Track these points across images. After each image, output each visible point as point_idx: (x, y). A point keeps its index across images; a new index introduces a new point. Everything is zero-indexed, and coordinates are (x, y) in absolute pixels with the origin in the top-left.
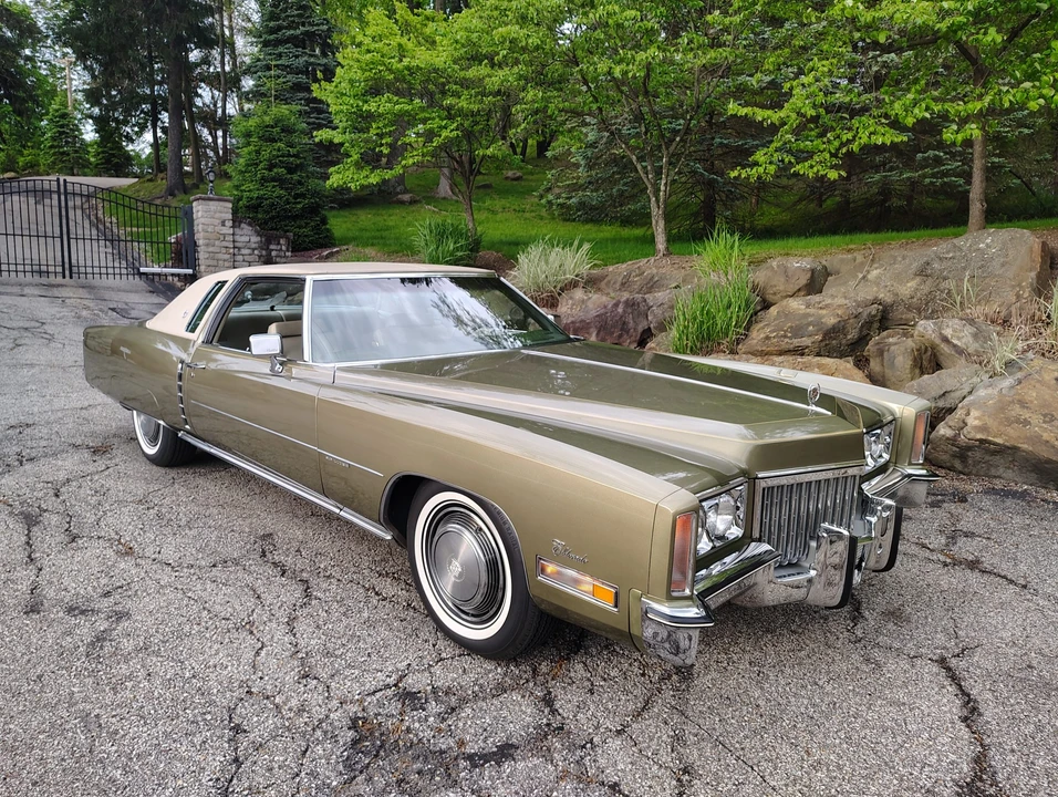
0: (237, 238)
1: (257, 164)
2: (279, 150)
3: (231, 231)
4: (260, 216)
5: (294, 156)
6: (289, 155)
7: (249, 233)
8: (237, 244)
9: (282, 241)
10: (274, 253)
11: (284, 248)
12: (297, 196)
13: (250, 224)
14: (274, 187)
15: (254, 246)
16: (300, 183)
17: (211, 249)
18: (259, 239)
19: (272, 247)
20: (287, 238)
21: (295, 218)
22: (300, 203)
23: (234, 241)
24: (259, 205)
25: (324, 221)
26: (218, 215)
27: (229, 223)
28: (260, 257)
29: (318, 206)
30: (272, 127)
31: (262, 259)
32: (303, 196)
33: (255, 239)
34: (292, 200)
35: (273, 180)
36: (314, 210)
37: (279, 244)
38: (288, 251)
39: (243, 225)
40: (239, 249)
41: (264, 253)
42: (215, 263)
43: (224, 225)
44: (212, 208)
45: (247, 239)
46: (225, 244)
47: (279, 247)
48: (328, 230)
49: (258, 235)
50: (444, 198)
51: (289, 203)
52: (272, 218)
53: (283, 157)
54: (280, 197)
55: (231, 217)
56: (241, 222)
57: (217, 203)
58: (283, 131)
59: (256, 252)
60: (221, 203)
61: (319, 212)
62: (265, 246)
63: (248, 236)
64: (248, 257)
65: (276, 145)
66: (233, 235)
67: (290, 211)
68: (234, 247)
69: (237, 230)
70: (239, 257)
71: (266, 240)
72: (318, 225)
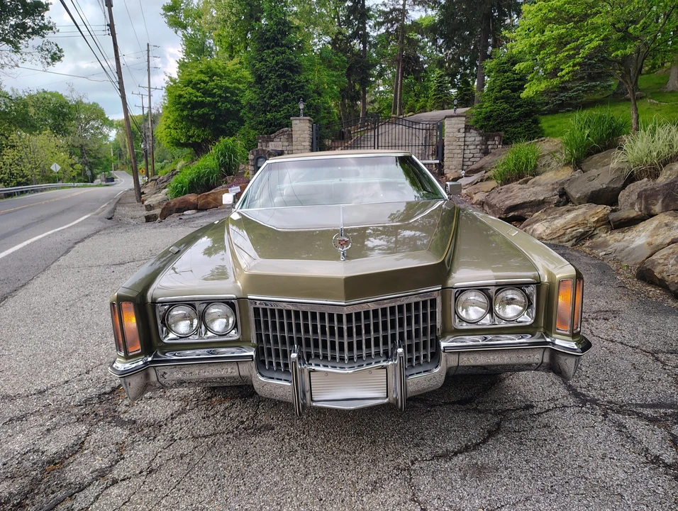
0: (467, 139)
1: (493, 90)
2: (507, 78)
3: (463, 135)
4: (491, 123)
5: (518, 80)
6: (514, 80)
7: (475, 135)
8: (466, 143)
9: (496, 138)
10: (490, 147)
11: (497, 143)
13: (476, 129)
14: (501, 103)
15: (477, 143)
17: (451, 147)
18: (481, 138)
19: (489, 143)
20: (500, 136)
21: (515, 121)
22: (518, 111)
23: (465, 141)
24: (491, 116)
25: (536, 122)
26: (456, 126)
27: (463, 130)
28: (480, 150)
29: (533, 111)
30: (506, 63)
31: (482, 151)
33: (479, 138)
34: (513, 110)
35: (502, 98)
36: (527, 115)
37: (494, 140)
38: (499, 144)
39: (471, 131)
40: (468, 146)
41: (483, 147)
42: (452, 155)
43: (459, 132)
44: (453, 122)
45: (473, 139)
46: (459, 143)
47: (494, 142)
48: (539, 128)
49: (481, 135)
51: (510, 112)
52: (499, 123)
53: (509, 82)
54: (504, 109)
55: (464, 127)
56: (470, 129)
57: (456, 118)
59: (478, 147)
60: (459, 118)
61: (532, 116)
62: (484, 143)
63: (474, 137)
64: (473, 150)
65: (506, 75)
66: (465, 137)
67: (510, 118)
68: (465, 145)
69: (467, 134)
70: (468, 151)
71: (486, 139)
72: (530, 125)
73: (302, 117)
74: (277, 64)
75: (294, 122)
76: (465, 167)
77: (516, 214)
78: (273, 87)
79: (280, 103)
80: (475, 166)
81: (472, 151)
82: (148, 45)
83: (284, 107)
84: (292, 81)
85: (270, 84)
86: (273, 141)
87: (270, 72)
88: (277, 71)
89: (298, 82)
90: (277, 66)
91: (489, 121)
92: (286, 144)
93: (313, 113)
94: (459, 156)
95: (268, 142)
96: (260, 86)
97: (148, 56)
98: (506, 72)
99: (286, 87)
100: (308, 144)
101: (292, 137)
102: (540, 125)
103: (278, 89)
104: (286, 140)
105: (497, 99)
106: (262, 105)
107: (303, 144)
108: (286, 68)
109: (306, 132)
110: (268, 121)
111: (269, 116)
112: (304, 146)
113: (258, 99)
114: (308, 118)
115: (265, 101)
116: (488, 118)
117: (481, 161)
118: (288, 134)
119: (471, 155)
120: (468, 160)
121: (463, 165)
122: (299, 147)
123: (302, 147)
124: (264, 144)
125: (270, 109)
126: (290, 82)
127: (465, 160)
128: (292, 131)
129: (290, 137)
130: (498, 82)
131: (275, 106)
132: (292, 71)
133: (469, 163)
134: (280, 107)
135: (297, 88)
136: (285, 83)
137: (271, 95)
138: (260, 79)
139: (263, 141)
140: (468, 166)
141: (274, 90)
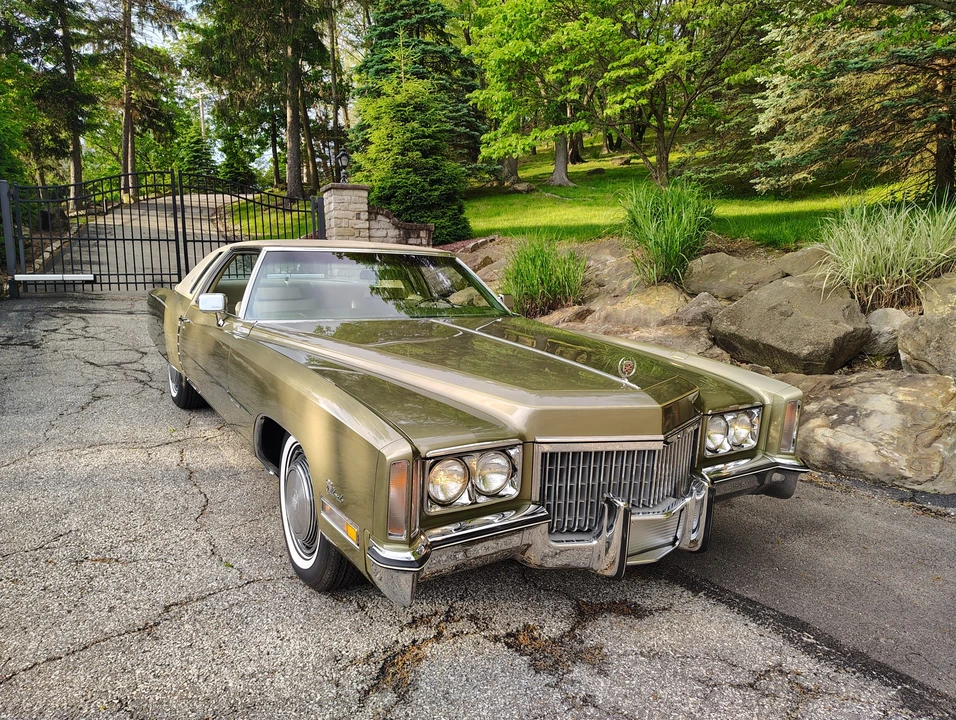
0: (373, 233)
2: (413, 131)
3: (367, 225)
6: (425, 137)
7: (387, 226)
9: (423, 234)
11: (424, 242)
12: (433, 182)
13: (387, 216)
14: (408, 173)
16: (436, 168)
18: (396, 232)
20: (427, 230)
21: (431, 207)
22: (436, 190)
23: (369, 237)
24: (392, 196)
26: (352, 206)
27: (365, 216)
29: (456, 192)
32: (439, 181)
33: (393, 232)
34: (428, 186)
35: (408, 165)
36: (450, 198)
37: (418, 237)
39: (379, 217)
43: (358, 218)
44: (346, 198)
45: (383, 233)
47: (419, 240)
48: (465, 220)
49: (397, 227)
50: (560, 186)
51: (424, 191)
52: (407, 209)
53: (415, 138)
54: (415, 185)
55: (366, 207)
56: (377, 213)
57: (350, 192)
58: (416, 108)
60: (356, 192)
62: (404, 241)
63: (386, 230)
65: (409, 126)
66: (369, 229)
67: (426, 200)
69: (372, 223)
71: (405, 233)
72: (456, 214)
98: (406, 120)
102: (464, 216)
130: (398, 139)
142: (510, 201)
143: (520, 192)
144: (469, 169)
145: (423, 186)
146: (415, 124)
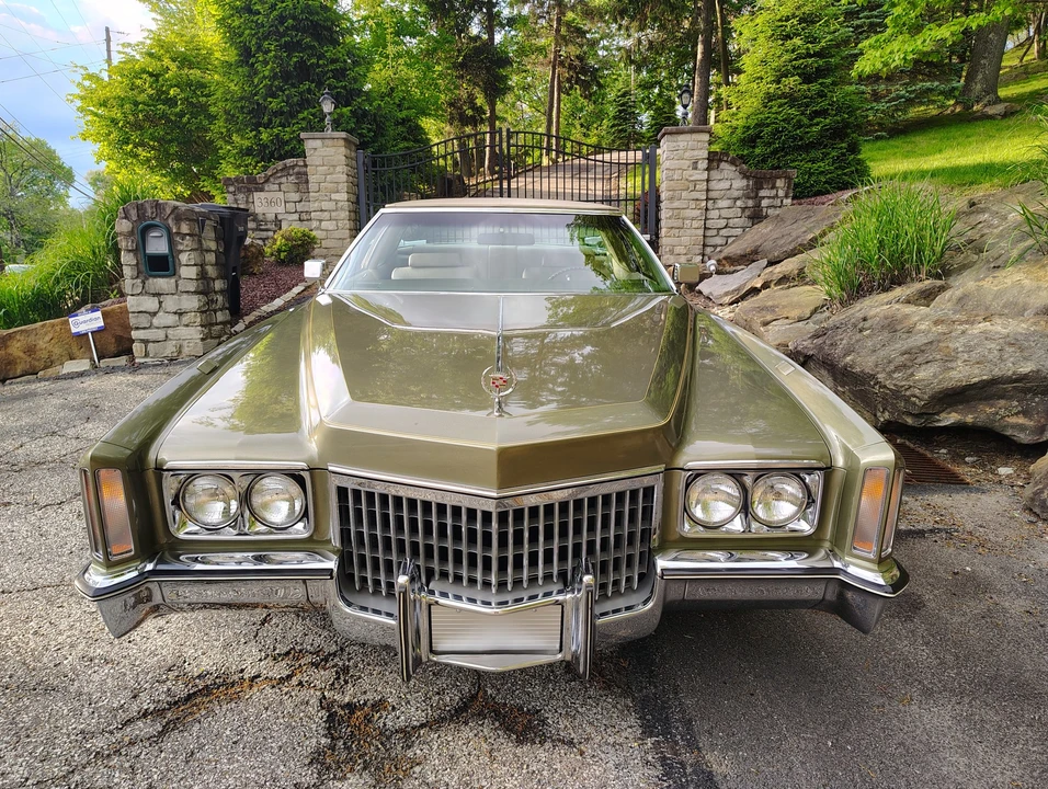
0: (713, 185)
2: (793, 51)
3: (705, 175)
4: (757, 151)
5: (816, 55)
6: (809, 55)
7: (731, 175)
8: (712, 194)
9: (780, 183)
10: (765, 203)
11: (781, 193)
12: (817, 114)
13: (733, 162)
14: (781, 106)
15: (736, 194)
16: (820, 94)
17: (676, 204)
18: (745, 182)
19: (762, 193)
20: (789, 178)
21: (808, 147)
22: (817, 124)
23: (708, 190)
24: (758, 136)
25: (855, 149)
26: (687, 154)
27: (703, 165)
28: (743, 209)
29: (847, 125)
30: (787, 19)
31: (747, 213)
32: (823, 113)
33: (740, 183)
34: (806, 121)
35: (784, 96)
36: (838, 133)
37: (774, 187)
38: (786, 197)
39: (723, 165)
40: (715, 200)
41: (750, 203)
42: (678, 223)
43: (696, 168)
44: (682, 144)
45: (726, 185)
46: (696, 195)
47: (774, 192)
48: (860, 162)
49: (745, 176)
51: (800, 127)
52: (775, 152)
53: (795, 59)
54: (788, 120)
55: (706, 155)
56: (721, 160)
57: (687, 137)
58: (801, 21)
59: (739, 203)
60: (694, 136)
61: (847, 135)
62: (753, 193)
63: (730, 181)
64: (727, 211)
65: (789, 44)
66: (708, 181)
67: (801, 139)
68: (707, 199)
69: (715, 174)
70: (713, 214)
71: (755, 184)
72: (843, 154)
73: (329, 132)
74: (282, 19)
75: (309, 145)
76: (709, 250)
77: (969, 419)
78: (273, 69)
79: (291, 106)
80: (735, 249)
81: (725, 213)
82: (107, 30)
83: (301, 116)
84: (319, 58)
85: (266, 63)
86: (262, 190)
87: (266, 38)
88: (283, 35)
89: (334, 61)
90: (282, 23)
91: (754, 147)
92: (296, 197)
93: (370, 130)
94: (696, 224)
95: (250, 191)
96: (246, 69)
97: (109, 51)
98: (788, 37)
99: (304, 72)
100: (344, 196)
101: (307, 182)
103: (286, 76)
104: (292, 187)
105: (770, 97)
106: (250, 112)
107: (334, 196)
108: (304, 31)
109: (339, 169)
110: (265, 146)
111: (264, 136)
112: (337, 202)
113: (242, 99)
114: (343, 135)
115: (258, 104)
116: (750, 140)
117: (748, 237)
118: (298, 173)
119: (723, 223)
120: (715, 232)
121: (704, 245)
122: (325, 205)
123: (331, 205)
124: (240, 196)
125: (270, 121)
126: (314, 61)
127: (709, 233)
128: (306, 166)
129: (302, 180)
130: (772, 62)
131: (280, 113)
132: (317, 37)
133: (719, 241)
134: (293, 115)
135: (330, 74)
136: (302, 62)
137: (267, 87)
138: (246, 55)
139: (239, 190)
140: (715, 246)
141: (274, 77)
142: (969, 131)
143: (991, 117)
144: (910, 92)
145: (799, 121)
146: (797, 41)
